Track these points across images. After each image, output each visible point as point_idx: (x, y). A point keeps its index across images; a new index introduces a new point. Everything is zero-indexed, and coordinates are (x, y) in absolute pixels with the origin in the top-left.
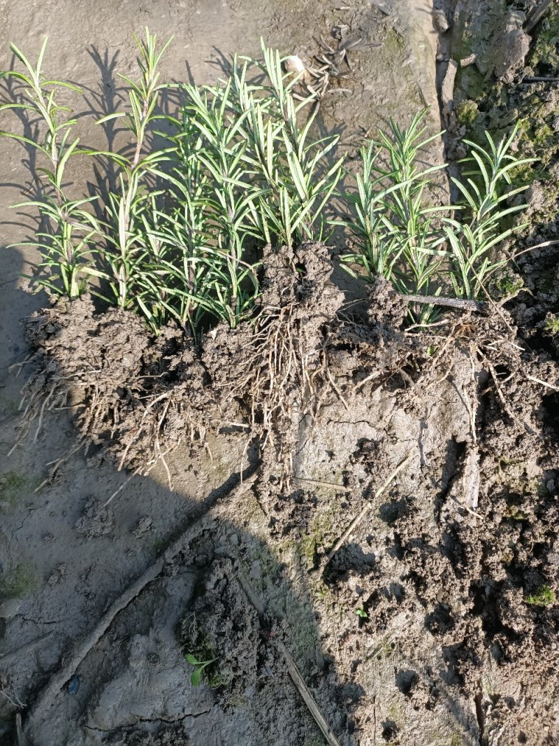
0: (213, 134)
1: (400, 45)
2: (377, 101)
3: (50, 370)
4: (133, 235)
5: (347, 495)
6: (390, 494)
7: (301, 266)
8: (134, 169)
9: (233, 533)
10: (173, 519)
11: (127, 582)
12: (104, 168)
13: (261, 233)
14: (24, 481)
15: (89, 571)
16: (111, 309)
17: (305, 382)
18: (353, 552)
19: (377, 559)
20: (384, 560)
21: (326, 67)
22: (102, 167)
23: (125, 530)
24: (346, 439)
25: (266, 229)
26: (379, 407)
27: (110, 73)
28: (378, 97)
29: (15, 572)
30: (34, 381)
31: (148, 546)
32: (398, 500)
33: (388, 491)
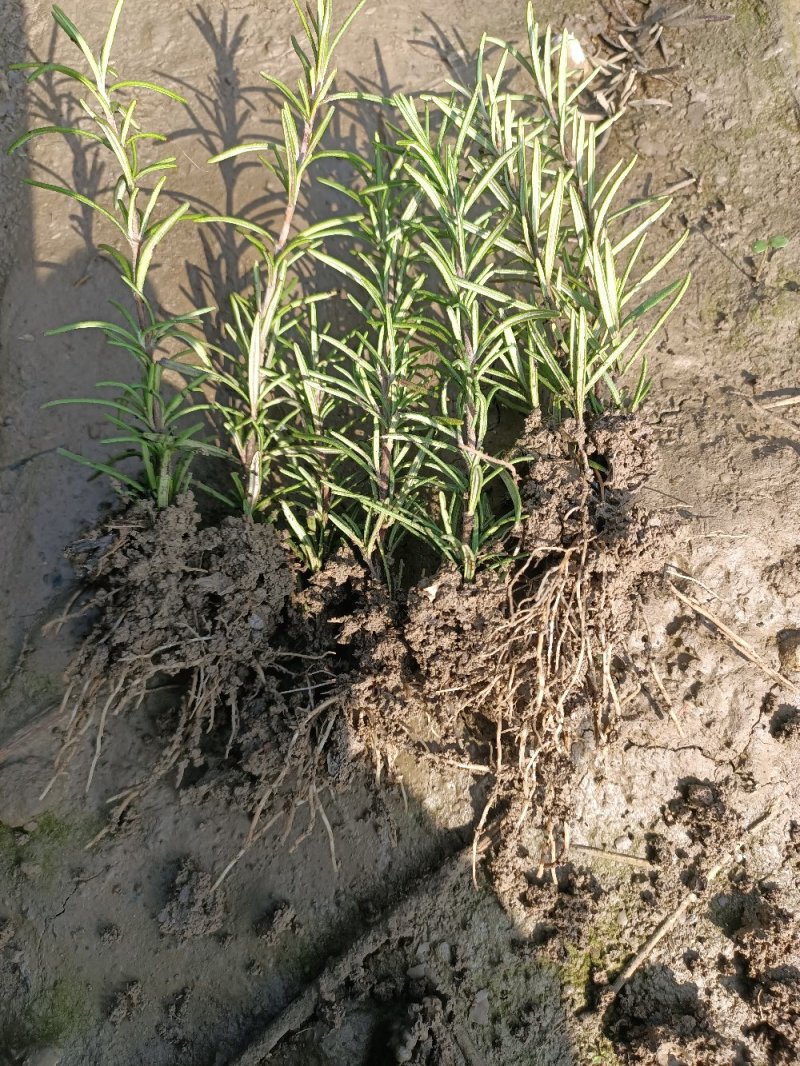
0: (440, 191)
1: (760, 19)
2: (714, 123)
3: (118, 640)
4: (271, 374)
5: (654, 877)
6: (731, 877)
7: (602, 460)
8: (280, 252)
9: (442, 941)
10: (333, 909)
11: (249, 1022)
12: (219, 238)
13: (524, 388)
14: (69, 827)
15: (179, 999)
16: (231, 520)
17: (605, 695)
18: (659, 981)
19: (702, 995)
20: (714, 998)
21: (622, 56)
22: (213, 237)
23: (245, 924)
24: (659, 777)
25: (534, 381)
26: (726, 725)
27: (231, 58)
28: (717, 116)
29: (50, 994)
30: (89, 658)
31: (286, 956)
32: (748, 891)
33: (726, 871)
